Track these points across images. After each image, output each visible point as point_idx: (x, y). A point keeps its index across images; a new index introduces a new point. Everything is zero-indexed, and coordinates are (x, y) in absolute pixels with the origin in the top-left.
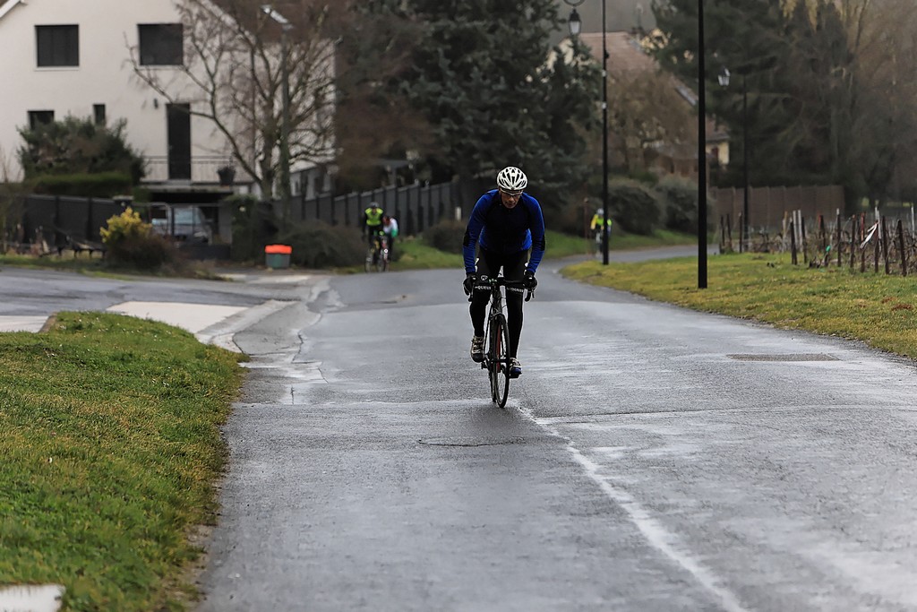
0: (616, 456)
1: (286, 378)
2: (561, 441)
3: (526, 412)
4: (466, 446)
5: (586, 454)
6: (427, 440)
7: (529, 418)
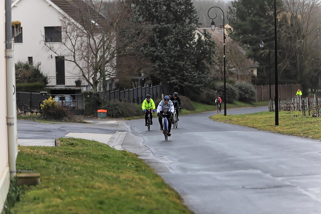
0: (318, 192)
1: (161, 163)
2: (294, 187)
3: (268, 175)
4: (261, 189)
5: (307, 191)
6: (246, 187)
7: (272, 177)
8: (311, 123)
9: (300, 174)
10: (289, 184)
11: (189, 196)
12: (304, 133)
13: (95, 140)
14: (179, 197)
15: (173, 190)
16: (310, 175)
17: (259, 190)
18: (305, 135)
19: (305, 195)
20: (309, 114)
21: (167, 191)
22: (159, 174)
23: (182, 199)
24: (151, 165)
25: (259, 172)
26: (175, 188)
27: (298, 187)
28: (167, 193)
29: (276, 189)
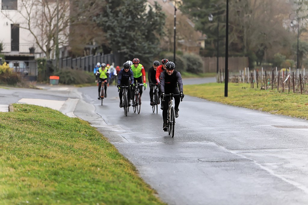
0: (276, 167)
1: (113, 131)
2: (250, 161)
3: (223, 148)
4: (217, 162)
5: (264, 166)
6: (201, 159)
7: (227, 150)
8: (260, 95)
9: (255, 147)
10: (245, 157)
11: (144, 168)
12: (254, 106)
13: (48, 107)
14: (134, 169)
15: (127, 160)
16: (265, 149)
17: (215, 164)
18: (255, 108)
19: (263, 170)
20: (258, 87)
21: (121, 161)
22: (112, 143)
23: (137, 171)
24: (104, 133)
25: (213, 144)
26: (129, 159)
27: (255, 161)
28: (122, 164)
29: (232, 163)
